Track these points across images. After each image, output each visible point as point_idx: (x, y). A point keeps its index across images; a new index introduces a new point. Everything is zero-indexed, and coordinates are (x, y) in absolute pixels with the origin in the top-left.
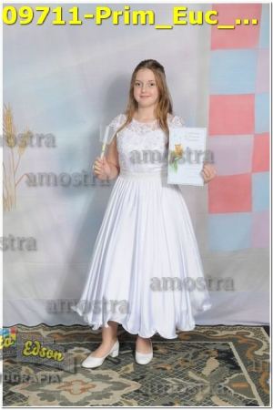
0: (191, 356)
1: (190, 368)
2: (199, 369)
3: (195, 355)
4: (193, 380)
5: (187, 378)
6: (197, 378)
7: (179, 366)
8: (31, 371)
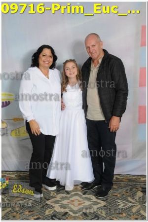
1: (129, 196)
2: (133, 196)
3: (131, 190)
4: (130, 202)
5: (128, 201)
7: (123, 195)
8: (55, 194)
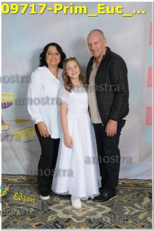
0: (136, 195)
2: (140, 202)
3: (138, 195)
4: (137, 208)
5: (134, 207)
6: (140, 207)
7: (130, 200)
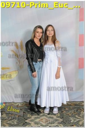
0: (76, 111)
1: (76, 115)
6: (79, 118)
7: (73, 114)
